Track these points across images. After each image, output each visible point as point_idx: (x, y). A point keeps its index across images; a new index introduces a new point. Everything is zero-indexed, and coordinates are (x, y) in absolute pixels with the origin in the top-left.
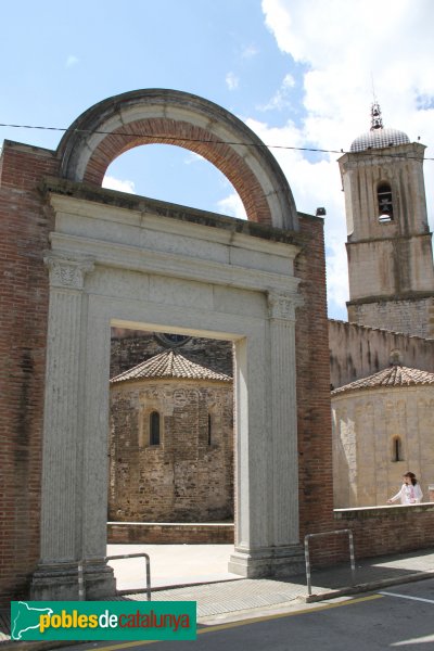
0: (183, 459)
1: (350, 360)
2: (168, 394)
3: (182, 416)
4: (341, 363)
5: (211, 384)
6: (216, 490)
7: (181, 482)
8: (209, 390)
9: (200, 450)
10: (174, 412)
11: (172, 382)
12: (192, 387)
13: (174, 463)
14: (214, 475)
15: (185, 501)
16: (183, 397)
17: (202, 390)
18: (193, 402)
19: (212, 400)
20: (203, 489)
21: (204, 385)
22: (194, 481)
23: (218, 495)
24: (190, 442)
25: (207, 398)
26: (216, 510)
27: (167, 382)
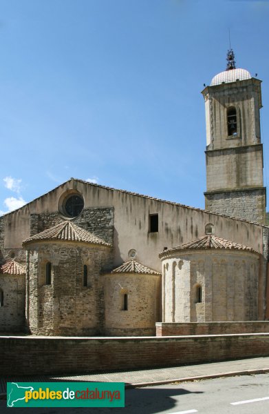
0: (65, 295)
1: (179, 231)
2: (56, 250)
3: (65, 266)
4: (173, 233)
5: (84, 245)
6: (89, 316)
7: (64, 310)
8: (84, 249)
9: (77, 289)
10: (59, 263)
11: (58, 243)
12: (71, 247)
13: (59, 297)
14: (88, 306)
15: (66, 322)
16: (66, 254)
17: (78, 249)
18: (73, 257)
19: (86, 256)
20: (79, 315)
21: (80, 245)
22: (73, 310)
23: (90, 319)
24: (70, 283)
25: (82, 254)
26: (88, 329)
27: (55, 243)
